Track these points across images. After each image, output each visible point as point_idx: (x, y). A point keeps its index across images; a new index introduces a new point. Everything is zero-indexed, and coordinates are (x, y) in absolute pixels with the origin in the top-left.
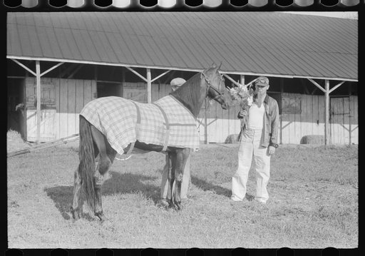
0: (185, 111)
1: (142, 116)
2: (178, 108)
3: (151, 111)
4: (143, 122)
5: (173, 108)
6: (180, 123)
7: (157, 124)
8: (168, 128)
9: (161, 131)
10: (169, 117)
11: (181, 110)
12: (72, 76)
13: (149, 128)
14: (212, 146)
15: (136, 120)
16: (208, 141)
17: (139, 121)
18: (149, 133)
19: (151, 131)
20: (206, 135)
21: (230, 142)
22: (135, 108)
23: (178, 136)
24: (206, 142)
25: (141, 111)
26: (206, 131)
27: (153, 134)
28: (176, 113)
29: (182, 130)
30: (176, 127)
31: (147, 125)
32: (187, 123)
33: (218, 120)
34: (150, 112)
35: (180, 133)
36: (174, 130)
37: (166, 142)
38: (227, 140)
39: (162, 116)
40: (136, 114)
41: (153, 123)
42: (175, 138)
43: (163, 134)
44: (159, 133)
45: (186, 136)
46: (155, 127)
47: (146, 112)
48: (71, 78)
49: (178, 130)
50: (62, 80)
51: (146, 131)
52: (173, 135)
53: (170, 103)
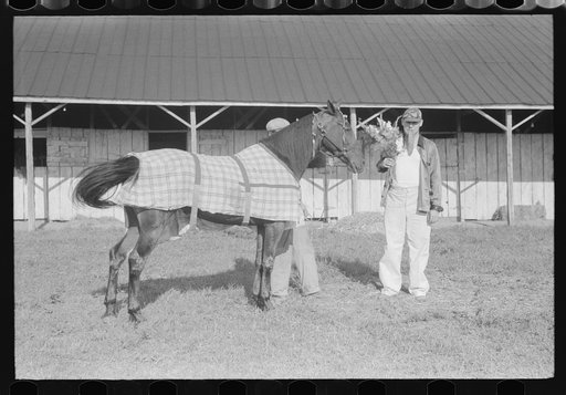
0: (279, 166)
1: (204, 173)
2: (268, 161)
3: (221, 166)
4: (205, 182)
5: (261, 161)
6: (268, 183)
7: (229, 185)
8: (248, 190)
9: (236, 194)
10: (251, 174)
11: (273, 164)
12: (251, 125)
13: (214, 190)
14: (469, 224)
15: (193, 180)
16: (463, 217)
17: (198, 181)
18: (214, 198)
19: (218, 195)
20: (459, 208)
21: (500, 218)
22: (193, 163)
23: (264, 201)
24: (459, 219)
25: (203, 166)
26: (459, 202)
27: (221, 199)
28: (263, 167)
29: (271, 194)
30: (261, 189)
31: (211, 186)
32: (281, 183)
33: (480, 183)
34: (218, 168)
35: (268, 198)
36: (258, 193)
37: (248, 211)
38: (495, 215)
39: (240, 173)
40: (193, 171)
41: (221, 183)
42: (260, 205)
43: (239, 198)
44: (232, 197)
45: (278, 202)
46: (225, 188)
47: (211, 168)
48: (251, 129)
49: (265, 194)
50: (237, 132)
51: (210, 194)
52: (257, 201)
53: (258, 155)
